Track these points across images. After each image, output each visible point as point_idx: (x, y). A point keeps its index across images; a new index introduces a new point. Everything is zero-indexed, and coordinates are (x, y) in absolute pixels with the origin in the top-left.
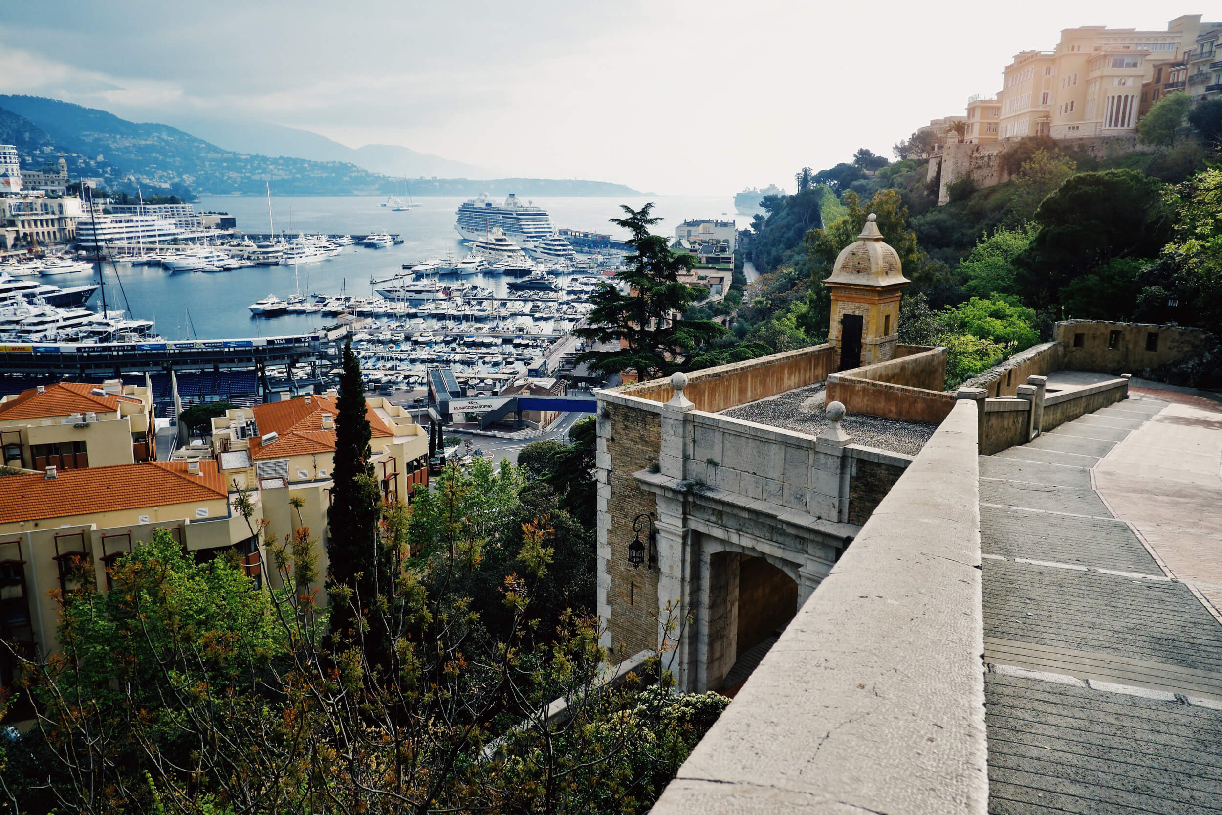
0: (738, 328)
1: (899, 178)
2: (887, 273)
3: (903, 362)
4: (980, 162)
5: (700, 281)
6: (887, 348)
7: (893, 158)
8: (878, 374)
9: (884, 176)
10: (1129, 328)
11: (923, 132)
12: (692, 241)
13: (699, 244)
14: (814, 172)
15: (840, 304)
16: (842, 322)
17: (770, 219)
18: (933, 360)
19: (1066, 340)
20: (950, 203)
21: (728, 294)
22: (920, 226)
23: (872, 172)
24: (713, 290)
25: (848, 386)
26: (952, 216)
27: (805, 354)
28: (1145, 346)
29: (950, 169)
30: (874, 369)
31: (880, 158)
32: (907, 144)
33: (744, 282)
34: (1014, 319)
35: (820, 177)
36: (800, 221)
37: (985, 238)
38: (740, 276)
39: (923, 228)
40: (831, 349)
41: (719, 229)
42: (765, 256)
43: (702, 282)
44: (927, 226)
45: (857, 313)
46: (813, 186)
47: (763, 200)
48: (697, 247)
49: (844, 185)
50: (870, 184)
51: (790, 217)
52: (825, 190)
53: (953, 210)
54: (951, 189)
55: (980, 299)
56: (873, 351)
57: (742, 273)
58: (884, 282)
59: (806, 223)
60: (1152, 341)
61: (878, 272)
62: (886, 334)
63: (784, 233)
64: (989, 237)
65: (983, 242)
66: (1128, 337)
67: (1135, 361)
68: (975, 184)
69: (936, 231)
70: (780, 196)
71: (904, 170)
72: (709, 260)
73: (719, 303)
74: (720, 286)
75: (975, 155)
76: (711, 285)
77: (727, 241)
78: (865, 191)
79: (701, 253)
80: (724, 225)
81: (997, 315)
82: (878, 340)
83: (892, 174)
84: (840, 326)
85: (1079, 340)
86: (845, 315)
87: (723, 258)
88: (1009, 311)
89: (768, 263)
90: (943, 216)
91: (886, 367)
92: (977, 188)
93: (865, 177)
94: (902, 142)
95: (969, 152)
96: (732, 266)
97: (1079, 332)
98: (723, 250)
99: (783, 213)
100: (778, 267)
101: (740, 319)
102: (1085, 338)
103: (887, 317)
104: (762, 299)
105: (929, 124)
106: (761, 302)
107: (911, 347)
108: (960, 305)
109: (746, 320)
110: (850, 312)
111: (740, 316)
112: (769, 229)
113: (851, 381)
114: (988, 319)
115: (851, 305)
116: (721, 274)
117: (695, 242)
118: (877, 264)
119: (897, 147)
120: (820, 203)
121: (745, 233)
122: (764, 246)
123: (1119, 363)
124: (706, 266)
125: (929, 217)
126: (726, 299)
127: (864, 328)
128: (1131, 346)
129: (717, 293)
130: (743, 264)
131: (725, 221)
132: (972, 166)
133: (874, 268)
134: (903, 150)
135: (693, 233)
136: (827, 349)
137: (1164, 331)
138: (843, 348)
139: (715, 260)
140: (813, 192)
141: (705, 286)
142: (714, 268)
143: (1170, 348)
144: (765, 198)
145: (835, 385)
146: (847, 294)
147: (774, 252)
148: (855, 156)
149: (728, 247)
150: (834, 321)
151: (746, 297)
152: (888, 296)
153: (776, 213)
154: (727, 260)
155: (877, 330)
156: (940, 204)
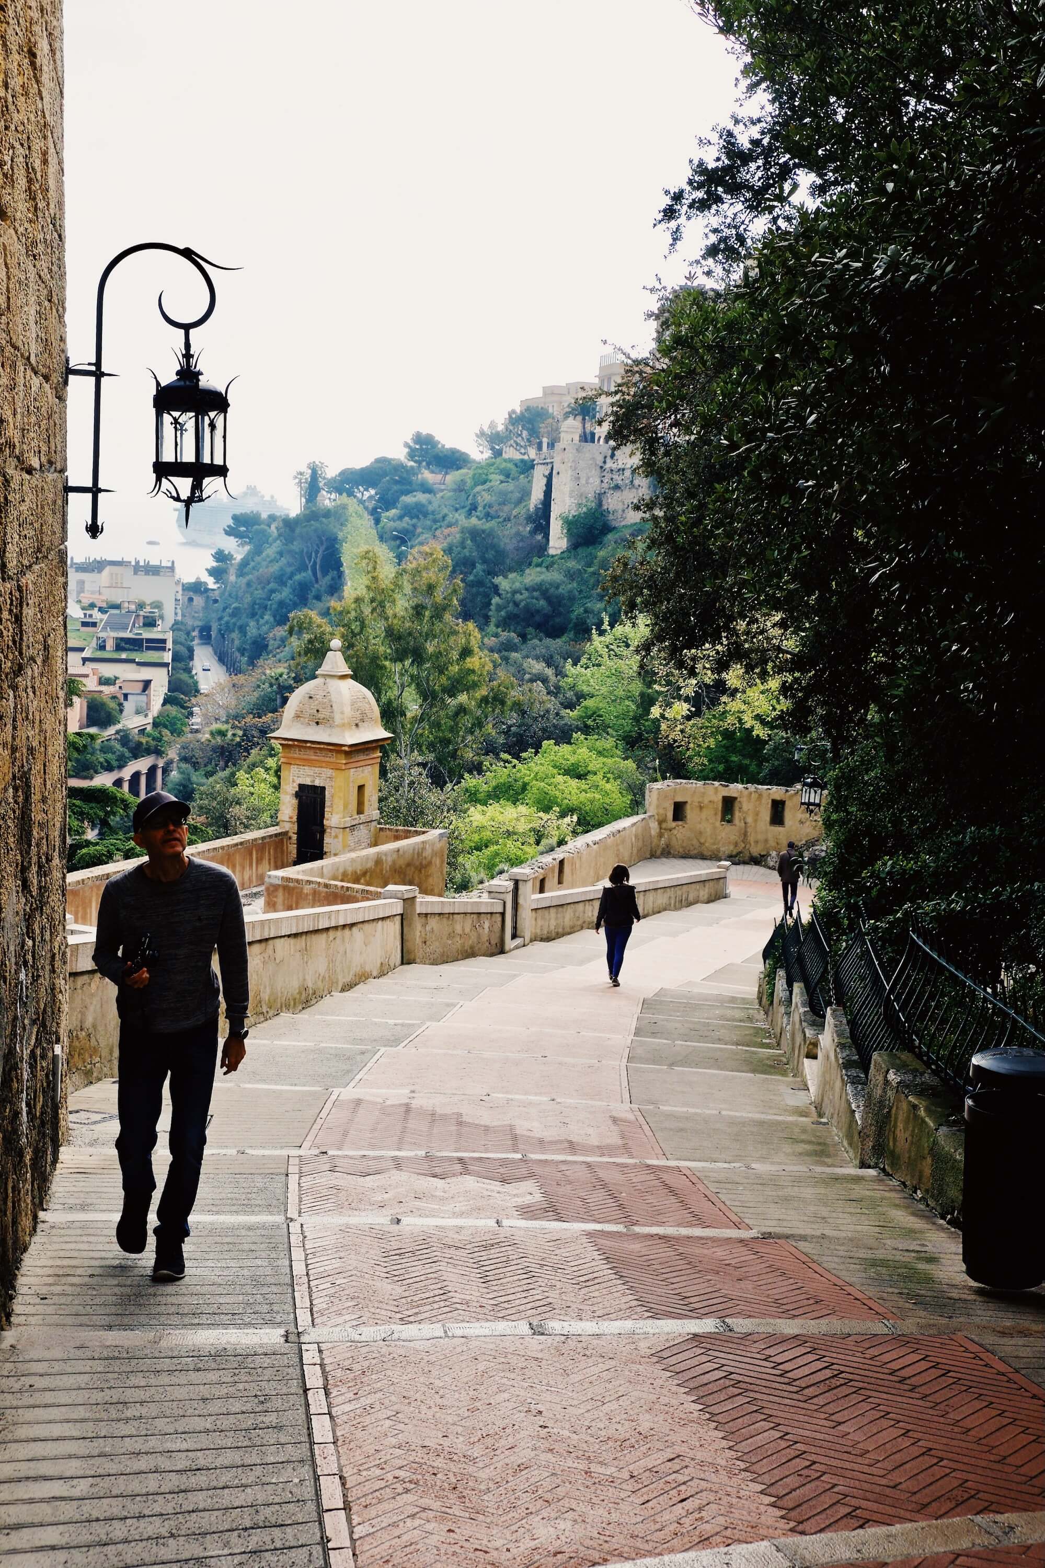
0: (180, 784)
1: (485, 494)
2: (357, 725)
3: (378, 853)
4: (618, 479)
5: (103, 688)
6: (363, 833)
7: (478, 453)
8: (341, 870)
9: (460, 488)
10: (746, 792)
11: (528, 409)
12: (86, 602)
13: (101, 610)
14: (331, 472)
15: (294, 769)
16: (297, 795)
17: (244, 563)
18: (424, 849)
19: (662, 811)
20: (568, 550)
21: (160, 714)
22: (515, 592)
23: (439, 477)
24: (129, 706)
25: (294, 888)
26: (571, 575)
27: (241, 843)
28: (768, 819)
29: (567, 489)
30: (333, 864)
31: (454, 452)
32: (500, 428)
33: (195, 690)
34: (598, 778)
35: (342, 482)
36: (302, 568)
37: (606, 626)
38: (184, 676)
39: (518, 597)
40: (282, 837)
41: (142, 578)
42: (235, 635)
43: (107, 690)
44: (526, 594)
45: (317, 783)
46: (327, 500)
47: (231, 522)
48: (97, 615)
49: (386, 502)
50: (435, 503)
51: (284, 561)
52: (351, 509)
53: (572, 564)
54: (571, 525)
55: (557, 744)
56: (341, 836)
57: (188, 670)
58: (352, 738)
59: (315, 574)
60: (778, 812)
61: (343, 725)
62: (360, 811)
63: (273, 591)
64: (612, 625)
65: (602, 633)
66: (746, 806)
67: (757, 842)
68: (611, 517)
69: (542, 602)
70: (264, 516)
71: (496, 478)
72: (122, 645)
73: (142, 732)
74: (144, 698)
75: (610, 464)
76: (126, 696)
77: (158, 605)
78: (425, 515)
79: (104, 629)
80: (152, 570)
81: (575, 772)
82: (348, 822)
83: (476, 485)
84: (295, 802)
85: (679, 810)
86: (301, 786)
87: (148, 641)
88: (595, 763)
89: (242, 651)
90: (554, 576)
91: (353, 861)
92: (614, 524)
93: (427, 489)
94: (492, 425)
95: (600, 460)
96: (167, 657)
97: (679, 799)
98: (150, 623)
99: (270, 551)
100: (260, 662)
101: (184, 765)
102: (688, 807)
103: (361, 788)
104: (224, 727)
105: (540, 394)
106: (222, 733)
107: (397, 831)
108: (524, 755)
109: (195, 766)
110: (308, 782)
111: (184, 759)
112: (244, 581)
113: (297, 881)
114: (560, 779)
115: (308, 770)
116: (146, 673)
117: (92, 606)
118: (342, 713)
119: (482, 434)
120: (340, 535)
121: (197, 588)
122: (233, 615)
123: (736, 845)
124: (115, 656)
125: (533, 576)
126: (155, 724)
127: (327, 803)
128: (750, 820)
129: (138, 712)
130: (191, 651)
131: (154, 562)
132: (605, 485)
133: (338, 719)
134: (495, 440)
135: (87, 587)
136: (276, 835)
137: (792, 796)
138: (299, 833)
139: (136, 644)
140: (327, 514)
141: (114, 698)
142: (132, 661)
143: (801, 822)
144: (235, 518)
145: (276, 888)
146: (303, 755)
147: (252, 630)
148: (406, 445)
149: (162, 617)
150: (287, 793)
151: (196, 720)
152: (362, 757)
153: (257, 551)
154: (158, 645)
155: (346, 807)
156: (552, 552)
